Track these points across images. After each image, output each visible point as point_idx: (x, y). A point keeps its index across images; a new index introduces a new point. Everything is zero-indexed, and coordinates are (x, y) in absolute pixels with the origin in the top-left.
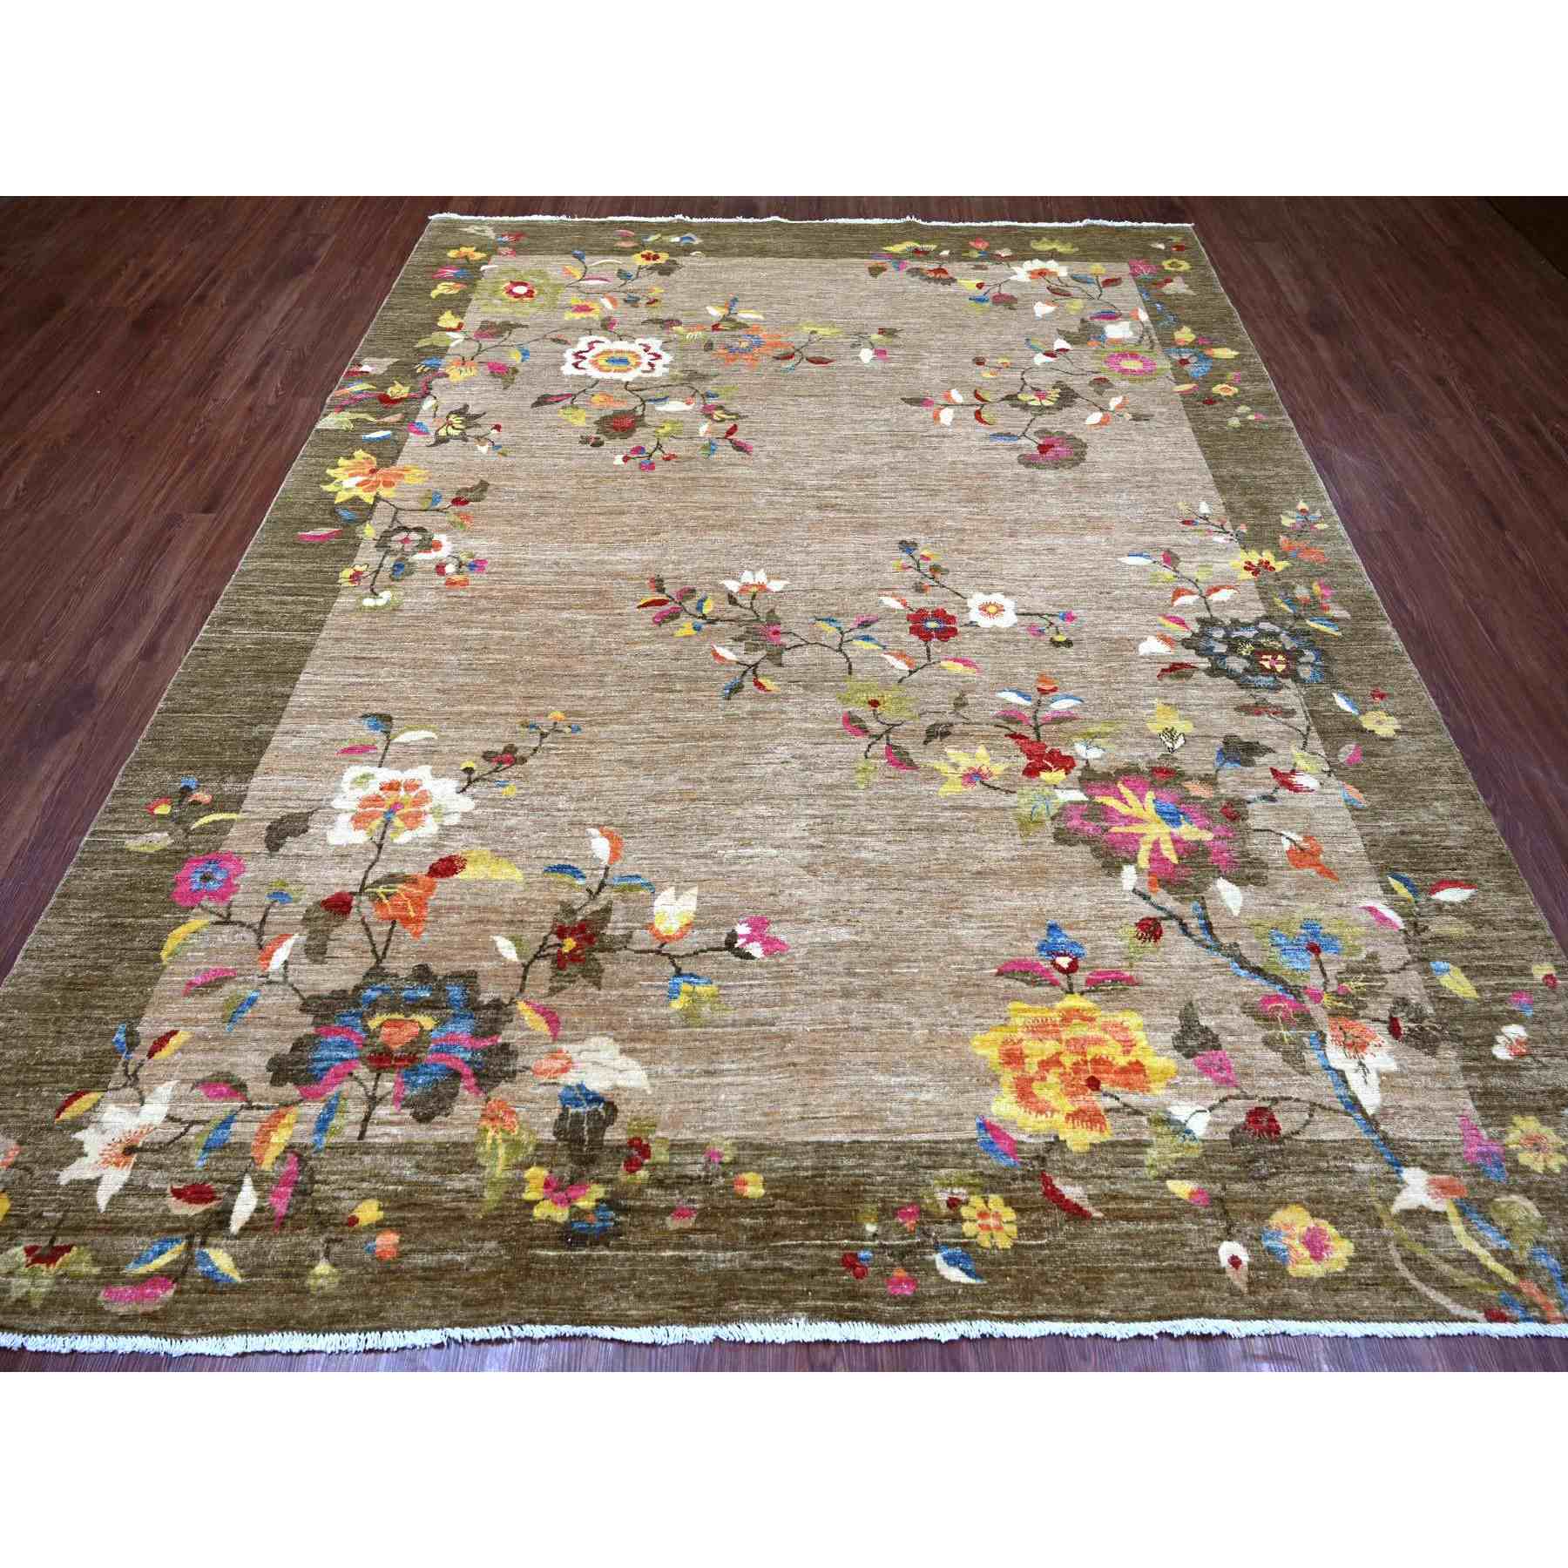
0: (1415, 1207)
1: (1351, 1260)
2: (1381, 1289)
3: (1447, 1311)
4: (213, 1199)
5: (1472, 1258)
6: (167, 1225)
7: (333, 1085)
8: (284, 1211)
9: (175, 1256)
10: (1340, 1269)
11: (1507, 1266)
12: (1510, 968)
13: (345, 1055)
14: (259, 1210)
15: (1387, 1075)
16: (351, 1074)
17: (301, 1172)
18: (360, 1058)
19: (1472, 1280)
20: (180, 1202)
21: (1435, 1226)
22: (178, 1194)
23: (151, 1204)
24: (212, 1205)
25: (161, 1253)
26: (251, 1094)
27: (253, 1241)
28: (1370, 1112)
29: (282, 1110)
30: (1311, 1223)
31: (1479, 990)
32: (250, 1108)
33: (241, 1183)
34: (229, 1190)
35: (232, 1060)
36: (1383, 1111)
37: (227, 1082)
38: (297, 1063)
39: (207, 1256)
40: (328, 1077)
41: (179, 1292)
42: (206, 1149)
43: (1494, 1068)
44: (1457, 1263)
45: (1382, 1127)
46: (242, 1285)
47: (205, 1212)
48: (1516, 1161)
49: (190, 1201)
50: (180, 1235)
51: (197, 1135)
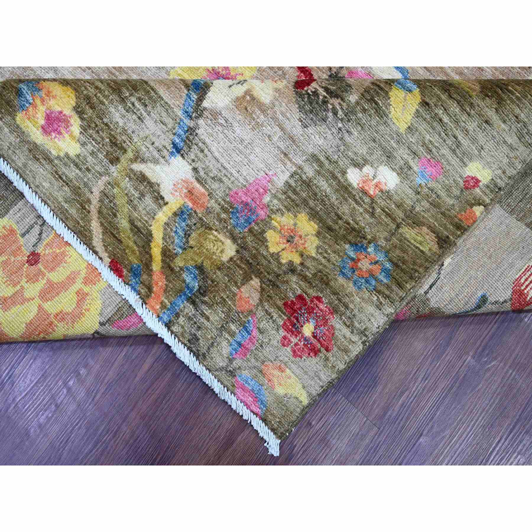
0: (153, 180)
1: (67, 155)
2: (66, 188)
3: (91, 239)
5: (149, 237)
10: (54, 153)
11: (163, 261)
12: (459, 144)
15: (253, 98)
19: (131, 244)
21: (148, 200)
28: (205, 104)
30: (68, 111)
31: (410, 129)
36: (215, 114)
43: (335, 177)
44: (135, 229)
45: (201, 122)
48: (263, 232)
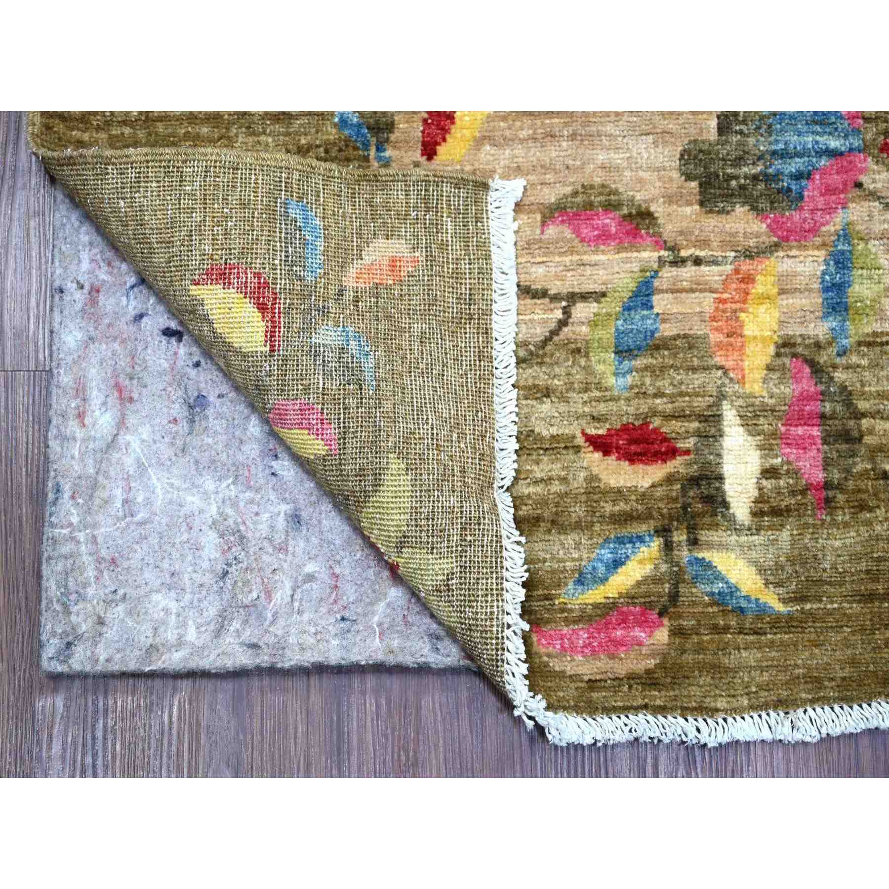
4: (673, 452)
6: (608, 508)
7: (830, 210)
8: (820, 476)
9: (648, 569)
13: (834, 144)
14: (769, 473)
16: (859, 185)
17: (824, 395)
18: (864, 149)
20: (612, 460)
22: (601, 445)
23: (556, 469)
24: (676, 465)
25: (617, 564)
26: (669, 229)
27: (785, 535)
29: (746, 266)
32: (680, 262)
33: (717, 418)
34: (698, 434)
35: (601, 157)
37: (610, 207)
38: (739, 161)
39: (708, 566)
40: (811, 190)
41: (677, 632)
42: (623, 352)
46: (790, 617)
47: (670, 479)
49: (632, 458)
50: (643, 528)
51: (593, 324)
